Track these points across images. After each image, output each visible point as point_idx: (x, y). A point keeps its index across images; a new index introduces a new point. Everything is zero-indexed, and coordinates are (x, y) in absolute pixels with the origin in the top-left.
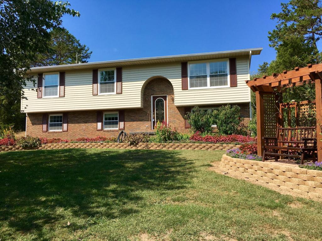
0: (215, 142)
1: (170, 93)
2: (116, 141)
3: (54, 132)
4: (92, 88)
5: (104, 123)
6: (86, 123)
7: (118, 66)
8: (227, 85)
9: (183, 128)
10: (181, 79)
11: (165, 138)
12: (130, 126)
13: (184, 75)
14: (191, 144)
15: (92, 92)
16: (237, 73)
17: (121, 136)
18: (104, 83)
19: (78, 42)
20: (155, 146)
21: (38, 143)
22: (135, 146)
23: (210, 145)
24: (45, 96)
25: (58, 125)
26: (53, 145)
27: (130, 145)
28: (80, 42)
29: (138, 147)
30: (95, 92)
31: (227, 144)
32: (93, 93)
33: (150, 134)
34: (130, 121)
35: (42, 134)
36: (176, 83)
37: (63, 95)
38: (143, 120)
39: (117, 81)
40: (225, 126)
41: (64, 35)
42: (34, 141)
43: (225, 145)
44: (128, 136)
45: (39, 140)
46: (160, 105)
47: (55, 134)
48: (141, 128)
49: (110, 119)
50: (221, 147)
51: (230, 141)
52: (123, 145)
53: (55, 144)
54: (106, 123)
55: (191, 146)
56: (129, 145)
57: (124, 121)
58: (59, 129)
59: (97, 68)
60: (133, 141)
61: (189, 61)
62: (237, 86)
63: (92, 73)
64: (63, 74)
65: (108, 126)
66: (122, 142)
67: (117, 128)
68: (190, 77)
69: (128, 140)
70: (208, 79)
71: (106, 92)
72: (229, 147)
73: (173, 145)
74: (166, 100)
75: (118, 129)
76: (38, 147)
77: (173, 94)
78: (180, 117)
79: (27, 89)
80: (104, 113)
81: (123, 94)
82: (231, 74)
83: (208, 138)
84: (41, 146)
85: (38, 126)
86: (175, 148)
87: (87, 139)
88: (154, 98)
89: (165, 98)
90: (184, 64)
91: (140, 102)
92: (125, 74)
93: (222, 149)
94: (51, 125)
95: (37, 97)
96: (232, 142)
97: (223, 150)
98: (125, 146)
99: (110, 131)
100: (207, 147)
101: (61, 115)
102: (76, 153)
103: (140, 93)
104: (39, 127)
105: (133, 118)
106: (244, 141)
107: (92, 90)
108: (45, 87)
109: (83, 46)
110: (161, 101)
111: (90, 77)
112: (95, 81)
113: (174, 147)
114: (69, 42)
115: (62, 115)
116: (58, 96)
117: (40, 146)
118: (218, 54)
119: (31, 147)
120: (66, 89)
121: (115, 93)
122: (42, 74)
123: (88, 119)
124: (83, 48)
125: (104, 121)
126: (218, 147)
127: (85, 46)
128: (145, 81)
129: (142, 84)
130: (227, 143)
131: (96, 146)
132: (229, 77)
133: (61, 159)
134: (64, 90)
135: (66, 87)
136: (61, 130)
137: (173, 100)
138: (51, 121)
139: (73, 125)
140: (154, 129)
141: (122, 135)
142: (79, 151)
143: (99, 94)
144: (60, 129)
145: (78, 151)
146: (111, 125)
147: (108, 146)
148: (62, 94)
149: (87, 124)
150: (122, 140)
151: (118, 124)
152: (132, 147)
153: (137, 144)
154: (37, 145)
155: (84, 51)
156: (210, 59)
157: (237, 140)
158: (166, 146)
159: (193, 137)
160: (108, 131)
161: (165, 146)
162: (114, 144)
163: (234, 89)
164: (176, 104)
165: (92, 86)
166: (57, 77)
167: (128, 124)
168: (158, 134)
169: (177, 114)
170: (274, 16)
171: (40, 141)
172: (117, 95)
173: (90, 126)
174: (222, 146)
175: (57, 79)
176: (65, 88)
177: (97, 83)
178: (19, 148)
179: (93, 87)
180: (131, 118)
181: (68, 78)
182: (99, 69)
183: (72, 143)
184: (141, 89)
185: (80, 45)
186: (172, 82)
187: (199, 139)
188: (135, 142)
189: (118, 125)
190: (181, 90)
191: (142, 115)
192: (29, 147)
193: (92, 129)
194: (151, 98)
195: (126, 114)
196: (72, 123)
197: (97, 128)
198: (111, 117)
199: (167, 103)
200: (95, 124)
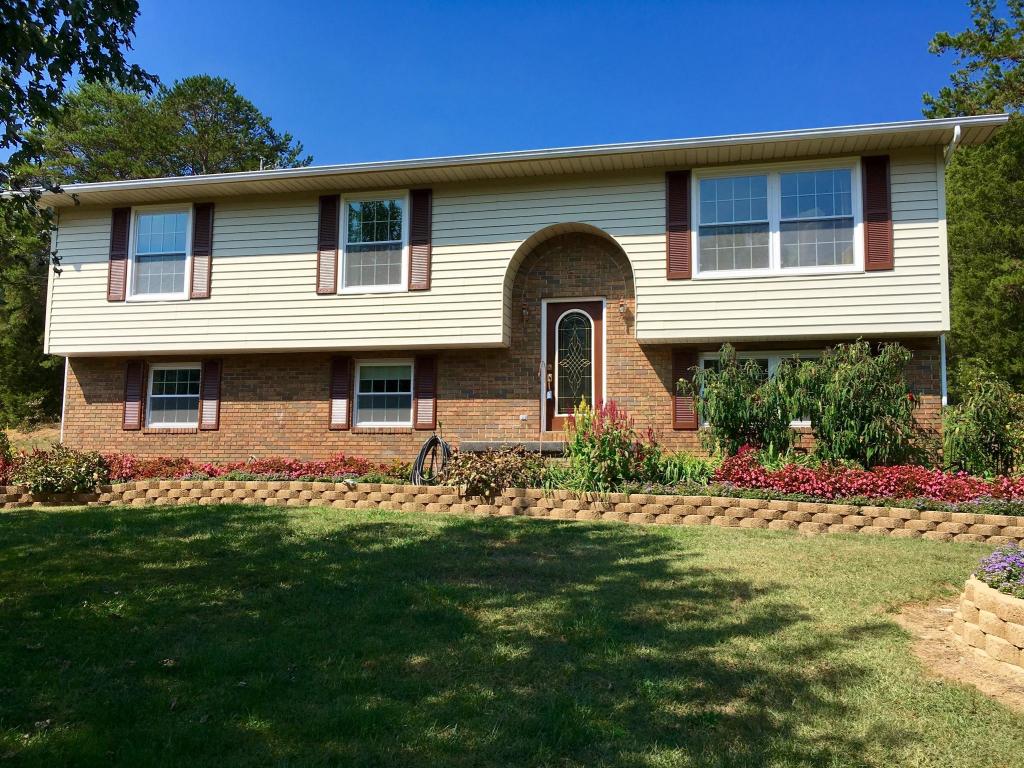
0: (829, 495)
1: (618, 292)
2: (408, 478)
3: (168, 432)
4: (315, 265)
5: (356, 400)
6: (288, 398)
7: (415, 184)
8: (851, 261)
9: (668, 430)
10: (663, 238)
11: (611, 470)
12: (458, 414)
13: (677, 221)
14: (723, 501)
15: (314, 280)
16: (895, 216)
17: (429, 456)
18: (362, 246)
19: (265, 124)
20: (573, 504)
21: (95, 475)
22: (490, 500)
23: (806, 507)
24: (137, 293)
25: (183, 405)
26: (157, 486)
27: (469, 495)
28: (272, 125)
29: (499, 507)
30: (327, 283)
31: (882, 505)
32: (318, 285)
33: (546, 453)
34: (457, 398)
35: (119, 434)
36: (645, 251)
37: (205, 291)
38: (508, 395)
39: (413, 243)
40: (852, 428)
41: (221, 100)
42: (83, 469)
43: (870, 510)
44: (456, 458)
45: (101, 463)
46: (574, 338)
47: (169, 438)
48: (500, 426)
49: (379, 386)
50: (856, 520)
51: (890, 491)
52: (438, 496)
53: (164, 484)
54: (365, 403)
55: (726, 508)
56: (461, 497)
57: (435, 396)
58: (184, 421)
59: (335, 189)
60: (481, 480)
61: (698, 165)
62: (891, 269)
63: (316, 210)
64: (205, 210)
65: (372, 411)
66: (431, 483)
67: (409, 420)
68: (701, 227)
69: (461, 474)
70: (775, 239)
71: (368, 281)
72: (892, 520)
73: (649, 501)
74: (598, 317)
75: (409, 424)
76: (98, 491)
77: (632, 296)
78: (653, 385)
79: (71, 267)
80: (360, 364)
81: (433, 291)
82: (869, 218)
83: (796, 479)
84: (109, 491)
85: (109, 406)
86: (656, 515)
87: (294, 466)
88: (554, 310)
89: (596, 310)
90: (676, 178)
91: (500, 322)
92: (442, 214)
93: (859, 527)
94: (158, 405)
95: (105, 295)
96: (900, 497)
97: (867, 530)
98: (445, 498)
99: (381, 432)
100: (794, 515)
101: (197, 366)
102: (243, 530)
103: (501, 288)
104: (111, 409)
105: (469, 383)
106: (950, 494)
107: (314, 272)
108: (139, 259)
109: (283, 136)
110: (579, 323)
111: (308, 222)
112: (327, 240)
113: (651, 508)
114: (237, 124)
115: (200, 368)
116: (185, 295)
117: (105, 490)
118: (822, 139)
119: (67, 495)
120: (214, 269)
121: (404, 285)
122: (129, 209)
123: (294, 386)
124: (283, 144)
125: (357, 391)
126: (843, 516)
127: (288, 139)
128: (520, 244)
129: (511, 255)
130: (880, 500)
131: (328, 494)
132: (859, 230)
133: (178, 565)
134: (210, 273)
135: (215, 261)
136: (195, 425)
137: (629, 319)
138: (158, 390)
139: (238, 406)
140: (549, 428)
141: (434, 453)
142: (260, 519)
143: (340, 290)
144: (191, 421)
145: (251, 519)
146: (385, 411)
147: (374, 496)
148: (202, 289)
149: (290, 405)
150: (430, 475)
151: (409, 407)
152: (475, 506)
153: (496, 492)
154: (94, 483)
155: (286, 155)
156: (784, 158)
157: (921, 492)
158: (615, 504)
159: (729, 470)
160: (372, 433)
161: (612, 506)
162: (401, 491)
163: (879, 279)
164: (642, 336)
165: (315, 257)
166: (184, 223)
167: (449, 408)
168: (579, 451)
169: (642, 373)
170: (944, 43)
171: (106, 468)
172: (411, 294)
173: (306, 412)
174: (859, 514)
175: (185, 229)
176: (211, 266)
177: (334, 246)
178: (17, 496)
179: (319, 261)
180: (463, 383)
181: (224, 227)
182: (343, 196)
183: (232, 479)
184: (503, 272)
185: (272, 136)
186: (626, 249)
187: (756, 479)
188: (486, 483)
189: (412, 411)
190: (665, 281)
191: (505, 375)
192: (59, 491)
193: (310, 422)
194: (540, 310)
195: (441, 368)
196: (237, 399)
197: (331, 421)
198: (385, 377)
199: (605, 329)
200: (322, 405)
